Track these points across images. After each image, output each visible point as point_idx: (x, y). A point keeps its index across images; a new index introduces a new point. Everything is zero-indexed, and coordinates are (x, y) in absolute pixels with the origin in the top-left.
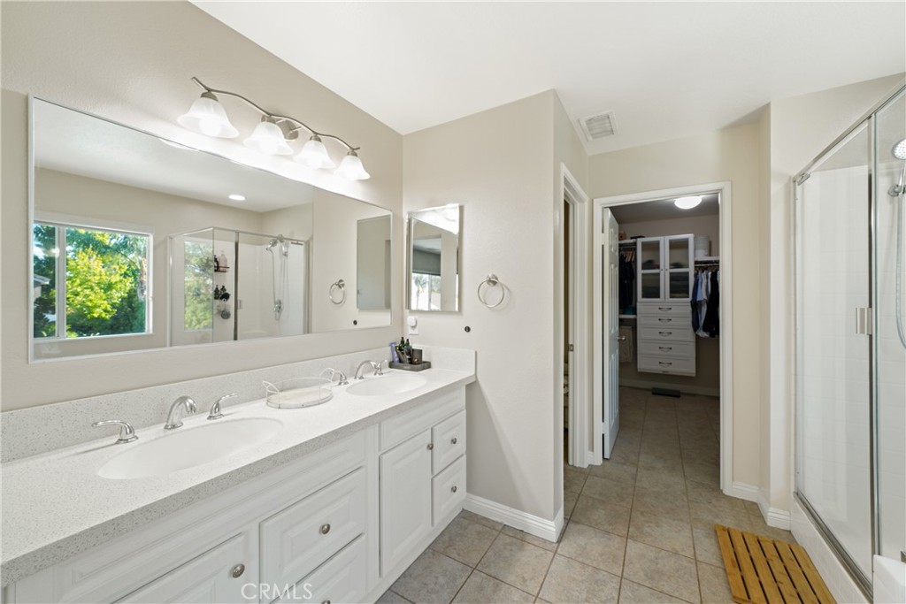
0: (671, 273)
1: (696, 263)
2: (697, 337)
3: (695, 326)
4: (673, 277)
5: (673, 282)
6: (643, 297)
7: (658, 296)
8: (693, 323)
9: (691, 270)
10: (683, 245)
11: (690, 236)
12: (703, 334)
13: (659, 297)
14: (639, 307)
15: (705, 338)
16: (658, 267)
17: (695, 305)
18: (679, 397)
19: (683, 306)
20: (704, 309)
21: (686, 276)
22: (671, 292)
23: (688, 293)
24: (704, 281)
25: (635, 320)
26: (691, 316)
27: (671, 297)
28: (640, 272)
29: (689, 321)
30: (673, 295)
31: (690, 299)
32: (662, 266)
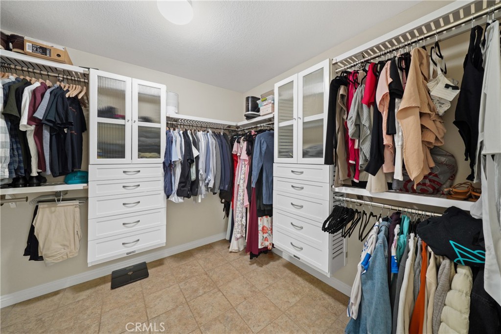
0: (139, 127)
1: (168, 118)
2: (169, 204)
3: (168, 193)
4: (142, 132)
5: (142, 139)
6: (100, 155)
7: (122, 155)
8: (165, 188)
9: (163, 127)
10: (155, 100)
11: (163, 88)
12: (174, 198)
13: (123, 157)
14: (91, 170)
15: (181, 203)
16: (123, 117)
17: (168, 167)
18: (146, 275)
19: (154, 167)
20: (178, 171)
21: (157, 133)
22: (140, 151)
23: (159, 153)
24: (179, 139)
25: (86, 191)
26: (162, 179)
27: (140, 157)
28: (94, 120)
29: (161, 185)
30: (143, 154)
31: (162, 159)
32: (128, 116)
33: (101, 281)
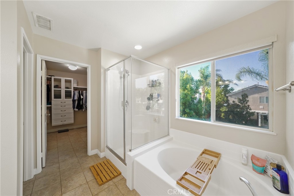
0: (65, 90)
1: (74, 88)
2: (74, 111)
3: (74, 108)
4: (66, 92)
5: (66, 93)
6: (54, 98)
7: (60, 98)
8: (73, 107)
9: (72, 90)
10: (69, 82)
11: (72, 79)
12: (76, 110)
13: (61, 98)
14: (52, 102)
15: (77, 111)
16: (61, 88)
17: (74, 101)
18: (68, 131)
19: (70, 101)
20: (77, 102)
21: (70, 92)
22: (65, 97)
23: (71, 97)
24: (77, 93)
25: (51, 107)
26: (72, 104)
27: (65, 98)
28: (53, 89)
29: (72, 106)
30: (66, 98)
31: (72, 99)
32: (62, 88)
33: (56, 132)
